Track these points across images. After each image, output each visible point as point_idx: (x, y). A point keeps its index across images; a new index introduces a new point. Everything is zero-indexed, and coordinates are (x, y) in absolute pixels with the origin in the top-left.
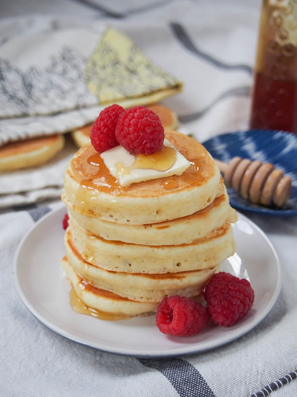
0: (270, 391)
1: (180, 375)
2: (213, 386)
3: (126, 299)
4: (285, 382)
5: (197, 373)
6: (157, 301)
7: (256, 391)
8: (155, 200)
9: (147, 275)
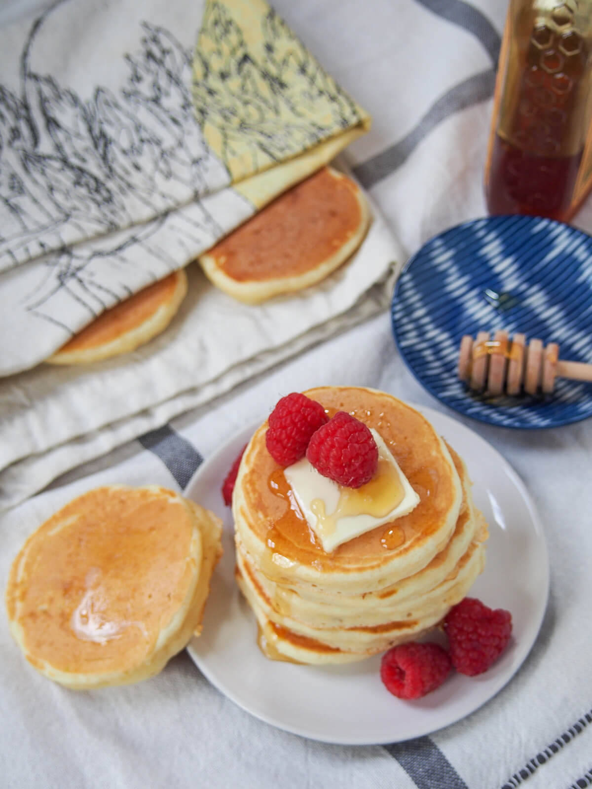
0: (536, 766)
1: (422, 765)
2: (464, 773)
3: (337, 650)
4: (555, 749)
5: (442, 758)
6: (381, 648)
7: (520, 769)
8: (376, 574)
9: (366, 629)
